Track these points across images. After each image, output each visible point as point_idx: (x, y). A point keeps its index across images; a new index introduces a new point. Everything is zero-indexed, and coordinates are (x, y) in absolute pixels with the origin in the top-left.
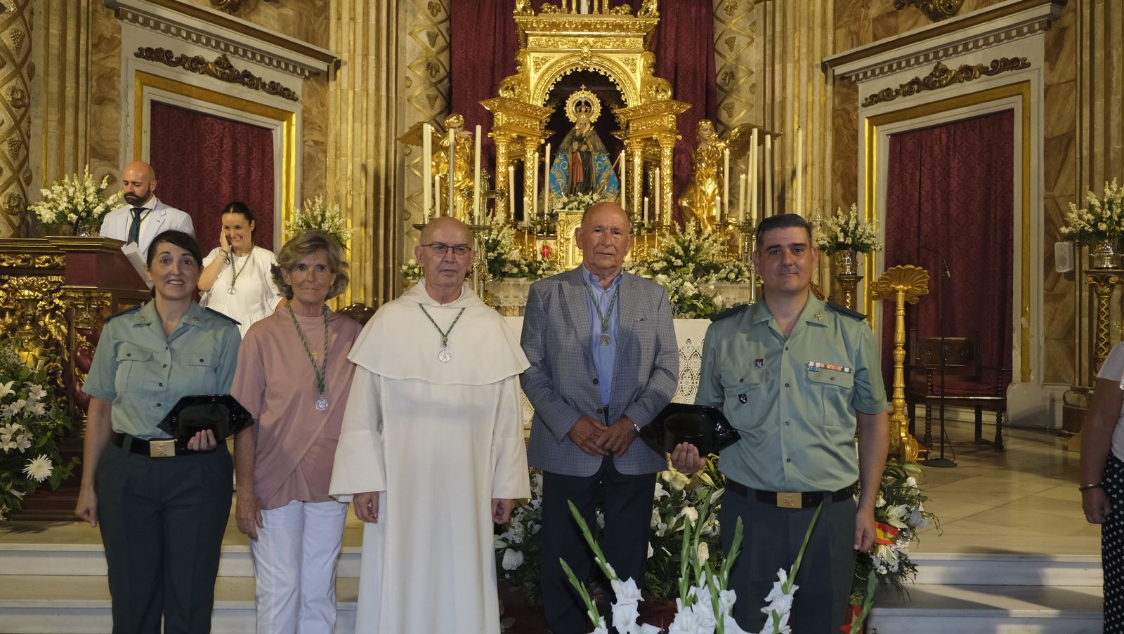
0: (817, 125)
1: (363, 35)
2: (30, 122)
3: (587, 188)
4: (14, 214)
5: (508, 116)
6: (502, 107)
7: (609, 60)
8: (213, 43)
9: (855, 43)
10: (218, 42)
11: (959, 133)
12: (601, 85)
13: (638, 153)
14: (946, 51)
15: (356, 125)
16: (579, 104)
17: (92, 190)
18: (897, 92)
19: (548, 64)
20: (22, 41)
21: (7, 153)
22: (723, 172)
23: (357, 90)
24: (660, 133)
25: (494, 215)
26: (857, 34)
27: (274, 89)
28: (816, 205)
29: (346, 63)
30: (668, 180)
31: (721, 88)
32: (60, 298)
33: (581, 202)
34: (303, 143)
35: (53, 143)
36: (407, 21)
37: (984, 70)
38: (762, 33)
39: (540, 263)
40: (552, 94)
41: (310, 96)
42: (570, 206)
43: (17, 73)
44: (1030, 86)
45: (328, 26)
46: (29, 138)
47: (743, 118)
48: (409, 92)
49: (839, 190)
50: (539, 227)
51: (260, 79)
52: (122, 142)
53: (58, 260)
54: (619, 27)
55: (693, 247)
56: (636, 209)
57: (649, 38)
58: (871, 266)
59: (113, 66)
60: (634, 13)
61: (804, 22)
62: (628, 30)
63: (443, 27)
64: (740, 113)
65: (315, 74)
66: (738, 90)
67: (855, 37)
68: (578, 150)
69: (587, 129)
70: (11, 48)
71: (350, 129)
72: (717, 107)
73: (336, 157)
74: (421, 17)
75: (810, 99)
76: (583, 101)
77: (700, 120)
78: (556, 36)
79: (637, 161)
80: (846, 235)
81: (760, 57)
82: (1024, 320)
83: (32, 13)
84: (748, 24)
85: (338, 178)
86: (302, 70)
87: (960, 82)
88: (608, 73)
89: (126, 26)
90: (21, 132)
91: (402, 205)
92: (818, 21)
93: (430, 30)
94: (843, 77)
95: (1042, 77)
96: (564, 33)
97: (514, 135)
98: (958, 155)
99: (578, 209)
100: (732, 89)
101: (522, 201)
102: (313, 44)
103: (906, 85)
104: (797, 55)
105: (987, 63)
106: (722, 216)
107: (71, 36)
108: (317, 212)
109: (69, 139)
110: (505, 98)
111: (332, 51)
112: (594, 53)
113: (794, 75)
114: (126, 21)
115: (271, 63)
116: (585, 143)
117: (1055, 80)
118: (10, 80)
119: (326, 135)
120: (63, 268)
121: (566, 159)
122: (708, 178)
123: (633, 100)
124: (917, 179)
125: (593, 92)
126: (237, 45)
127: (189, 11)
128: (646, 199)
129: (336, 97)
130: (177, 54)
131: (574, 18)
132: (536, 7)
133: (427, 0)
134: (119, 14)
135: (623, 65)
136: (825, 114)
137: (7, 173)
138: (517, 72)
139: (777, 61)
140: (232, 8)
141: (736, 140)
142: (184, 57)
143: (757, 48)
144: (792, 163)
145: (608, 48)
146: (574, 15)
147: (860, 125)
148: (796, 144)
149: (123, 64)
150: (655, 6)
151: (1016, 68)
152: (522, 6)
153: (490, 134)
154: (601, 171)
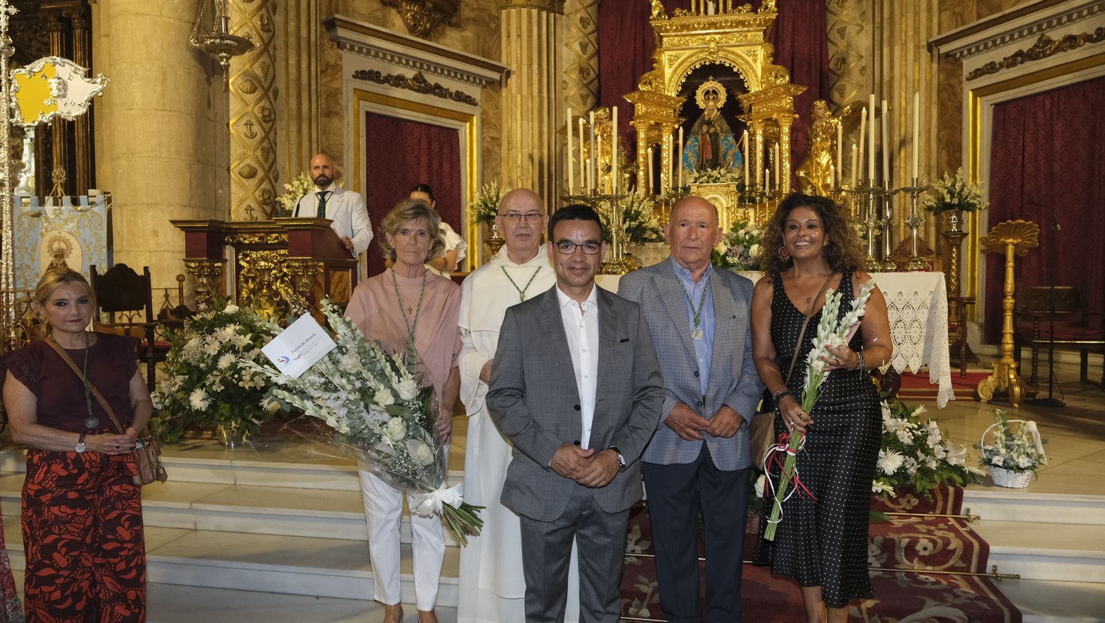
0: (923, 98)
1: (528, 48)
2: (276, 133)
3: (715, 164)
4: (267, 205)
5: (647, 106)
6: (642, 99)
7: (733, 53)
8: (411, 64)
9: (959, 22)
10: (415, 62)
11: (1062, 98)
12: (726, 75)
13: (760, 132)
14: (1050, 24)
15: (523, 122)
16: (707, 93)
18: (1001, 65)
19: (680, 60)
20: (268, 70)
21: (260, 158)
22: (837, 145)
23: (524, 93)
24: (779, 113)
25: (636, 190)
26: (961, 15)
27: (458, 97)
28: (923, 171)
29: (514, 72)
30: (786, 155)
31: (833, 72)
32: (287, 267)
33: (710, 177)
34: (482, 139)
35: (294, 149)
36: (563, 34)
37: (1088, 38)
38: (871, 19)
40: (683, 85)
41: (487, 101)
42: (701, 180)
43: (265, 95)
45: (500, 43)
46: (276, 145)
47: (854, 98)
48: (565, 93)
49: (945, 157)
51: (448, 89)
52: (345, 145)
53: (284, 237)
54: (742, 23)
56: (758, 179)
57: (768, 32)
58: (976, 224)
59: (337, 86)
60: (754, 11)
61: (911, 8)
62: (749, 25)
63: (592, 37)
64: (851, 93)
65: (491, 83)
66: (848, 72)
67: (960, 18)
68: (707, 132)
69: (715, 114)
70: (260, 77)
71: (519, 125)
72: (831, 89)
73: (509, 149)
74: (574, 30)
75: (917, 77)
76: (711, 90)
77: (816, 100)
78: (686, 35)
79: (759, 138)
80: (952, 196)
81: (869, 42)
83: (275, 49)
84: (857, 15)
85: (510, 166)
86: (480, 81)
87: (1064, 51)
88: (733, 64)
89: (346, 55)
90: (269, 141)
91: (561, 186)
92: (924, 6)
93: (581, 40)
94: (947, 55)
96: (694, 32)
97: (652, 122)
98: (1061, 119)
99: (708, 182)
100: (843, 72)
101: (659, 178)
102: (489, 58)
103: (1009, 58)
104: (904, 38)
105: (1091, 31)
106: (836, 183)
107: (304, 65)
108: (493, 194)
109: (306, 144)
110: (644, 91)
111: (503, 63)
112: (719, 49)
113: (901, 56)
114: (346, 50)
115: (456, 76)
116: (713, 126)
118: (261, 101)
119: (500, 132)
120: (287, 243)
121: (697, 141)
122: (823, 149)
123: (754, 87)
124: (1021, 143)
125: (720, 82)
126: (429, 63)
127: (392, 38)
128: (767, 170)
129: (507, 99)
130: (384, 74)
131: (702, 19)
132: (669, 12)
133: (578, 16)
134: (340, 46)
135: (746, 57)
136: (931, 90)
137: (260, 174)
138: (653, 69)
139: (885, 45)
140: (425, 34)
141: (848, 117)
142: (389, 76)
143: (867, 33)
144: (900, 134)
145: (732, 42)
146: (702, 17)
147: (964, 98)
148: (903, 118)
149: (344, 84)
150: (774, 3)
152: (657, 12)
153: (633, 123)
154: (727, 150)
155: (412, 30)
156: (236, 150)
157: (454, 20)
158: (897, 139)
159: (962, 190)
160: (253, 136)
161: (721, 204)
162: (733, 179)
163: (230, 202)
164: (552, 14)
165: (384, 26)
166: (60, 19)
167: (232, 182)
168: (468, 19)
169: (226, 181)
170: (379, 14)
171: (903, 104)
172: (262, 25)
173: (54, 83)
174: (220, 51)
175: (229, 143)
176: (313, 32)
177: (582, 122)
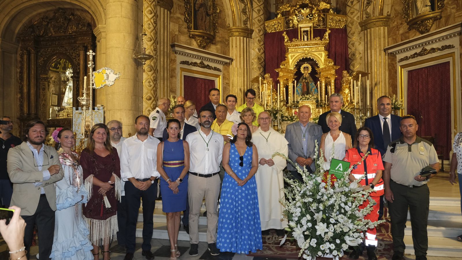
0: (383, 69)
1: (239, 51)
2: (157, 85)
3: (308, 93)
5: (283, 73)
6: (282, 71)
7: (314, 54)
8: (199, 58)
9: (395, 42)
10: (201, 58)
11: (431, 70)
12: (311, 62)
13: (323, 82)
14: (426, 44)
15: (238, 77)
16: (305, 68)
18: (410, 57)
19: (295, 57)
20: (155, 64)
23: (238, 67)
24: (330, 75)
26: (396, 39)
27: (215, 69)
29: (234, 60)
31: (350, 59)
33: (306, 98)
34: (223, 83)
35: (162, 89)
36: (252, 45)
37: (439, 49)
38: (363, 40)
39: (294, 116)
40: (296, 65)
41: (225, 70)
42: (303, 99)
43: (154, 72)
44: (455, 54)
45: (229, 49)
46: (157, 89)
47: (358, 68)
48: (253, 67)
49: (391, 89)
50: (293, 106)
51: (211, 66)
52: (177, 88)
54: (317, 44)
56: (323, 99)
57: (326, 46)
58: (402, 113)
60: (321, 39)
61: (377, 36)
62: (319, 45)
63: (262, 47)
64: (357, 67)
65: (226, 63)
66: (356, 59)
67: (395, 40)
68: (305, 82)
69: (307, 75)
70: (153, 66)
71: (236, 78)
72: (349, 65)
73: (232, 87)
74: (256, 44)
77: (344, 70)
79: (323, 84)
81: (363, 48)
82: (455, 130)
83: (157, 56)
84: (359, 38)
86: (223, 63)
87: (431, 53)
88: (314, 58)
89: (177, 56)
90: (155, 87)
92: (382, 36)
93: (258, 48)
94: (391, 53)
95: (459, 51)
96: (300, 47)
97: (285, 79)
98: (431, 77)
99: (305, 100)
100: (354, 59)
101: (288, 98)
102: (226, 55)
103: (412, 55)
104: (375, 47)
105: (440, 47)
106: (351, 100)
107: (165, 61)
109: (166, 88)
110: (282, 68)
111: (230, 57)
112: (309, 53)
113: (374, 54)
114: (178, 54)
115: (214, 62)
116: (307, 80)
119: (229, 81)
121: (301, 85)
122: (346, 88)
123: (322, 66)
124: (417, 85)
125: (309, 64)
126: (205, 58)
127: (193, 50)
128: (326, 96)
130: (190, 62)
131: (303, 43)
132: (291, 40)
133: (257, 39)
134: (176, 53)
135: (317, 55)
136: (385, 65)
137: (153, 99)
138: (285, 60)
139: (369, 49)
140: (204, 48)
141: (355, 76)
142: (192, 62)
143: (362, 45)
144: (375, 81)
145: (313, 51)
146: (303, 42)
147: (397, 68)
148: (376, 75)
149: (177, 66)
150: (328, 37)
151: (450, 48)
152: (287, 40)
153: (278, 79)
154: (312, 88)
155: (200, 46)
156: (145, 91)
157: (214, 42)
158: (374, 83)
159: (395, 102)
160: (150, 86)
162: (314, 99)
163: (143, 108)
164: (248, 39)
165: (190, 45)
166: (84, 46)
167: (144, 101)
168: (218, 41)
169: (142, 101)
170: (189, 41)
171: (376, 70)
172: (154, 49)
173: (105, 75)
174: (143, 59)
175: (143, 88)
176: (168, 49)
177: (260, 78)
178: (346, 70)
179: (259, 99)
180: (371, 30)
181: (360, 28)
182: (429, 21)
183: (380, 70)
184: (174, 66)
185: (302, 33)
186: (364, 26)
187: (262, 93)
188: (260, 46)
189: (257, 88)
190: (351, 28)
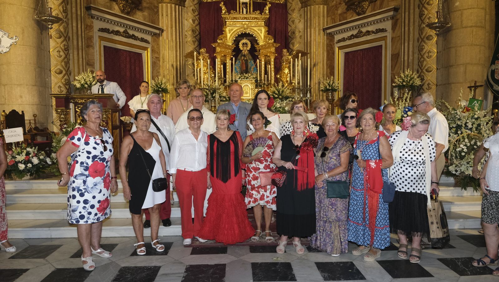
0: (321, 49)
1: (171, 21)
2: (69, 55)
3: (247, 71)
4: (67, 85)
5: (221, 49)
6: (219, 46)
7: (253, 29)
8: (122, 26)
9: (333, 22)
10: (124, 25)
11: (366, 52)
12: (250, 37)
13: (263, 60)
14: (362, 26)
15: (169, 51)
16: (243, 44)
17: (91, 77)
18: (347, 39)
19: (233, 31)
20: (66, 29)
22: (290, 66)
23: (169, 39)
24: (270, 53)
26: (334, 19)
27: (142, 40)
28: (321, 76)
29: (165, 30)
30: (273, 69)
31: (290, 37)
33: (245, 77)
34: (152, 58)
35: (76, 61)
36: (185, 15)
37: (373, 32)
38: (303, 18)
40: (235, 41)
41: (154, 42)
42: (241, 78)
43: (65, 40)
44: (387, 38)
45: (159, 18)
46: (69, 60)
47: (297, 47)
48: (186, 40)
49: (329, 71)
51: (138, 37)
52: (95, 60)
54: (256, 18)
55: (281, 91)
56: (263, 78)
57: (266, 22)
59: (92, 35)
61: (317, 15)
62: (259, 19)
63: (197, 17)
64: (297, 46)
65: (155, 34)
66: (296, 37)
67: (334, 20)
68: (244, 59)
69: (246, 52)
70: (63, 32)
71: (167, 52)
72: (289, 43)
73: (163, 62)
74: (190, 14)
76: (245, 43)
77: (284, 49)
79: (263, 63)
80: (330, 86)
81: (303, 26)
83: (68, 20)
84: (299, 15)
85: (164, 69)
86: (151, 33)
87: (366, 36)
88: (253, 34)
89: (95, 21)
90: (67, 59)
92: (322, 15)
93: (193, 18)
94: (330, 33)
95: (391, 35)
96: (238, 20)
97: (223, 55)
98: (365, 60)
99: (244, 79)
100: (294, 37)
101: (226, 76)
102: (154, 24)
103: (349, 37)
104: (315, 26)
105: (374, 30)
106: (290, 80)
107: (79, 27)
108: (160, 82)
109: (81, 60)
110: (220, 43)
111: (160, 26)
112: (248, 27)
113: (314, 33)
114: (95, 19)
115: (141, 31)
116: (246, 57)
117: (395, 36)
118: (63, 42)
119: (159, 55)
121: (240, 62)
122: (286, 67)
123: (261, 43)
124: (353, 67)
125: (248, 40)
126: (130, 26)
127: (114, 15)
128: (266, 76)
130: (111, 30)
131: (242, 16)
132: (229, 12)
133: (191, 8)
134: (93, 17)
135: (258, 31)
136: (324, 46)
137: (64, 72)
138: (223, 34)
139: (308, 28)
140: (128, 13)
141: (295, 56)
142: (113, 30)
143: (302, 23)
144: (314, 62)
145: (253, 25)
147: (335, 49)
148: (315, 56)
149: (94, 34)
150: (268, 11)
151: (383, 32)
152: (224, 12)
153: (215, 55)
154: (251, 66)
155: (122, 11)
156: (53, 62)
157: (140, 8)
158: (312, 64)
159: (333, 84)
160: (60, 56)
161: (249, 87)
162: (253, 78)
163: (51, 84)
164: (181, 7)
165: (111, 10)
167: (52, 75)
168: (145, 7)
170: (109, 4)
171: (315, 51)
172: (63, 10)
174: (49, 22)
175: (50, 59)
176: (82, 12)
177: (195, 53)
178: (286, 48)
179: (193, 77)
180: (311, 8)
181: (300, 5)
182: (365, 3)
183: (319, 50)
184: (90, 34)
185: (241, 5)
186: (305, 2)
187: (197, 70)
188: (195, 16)
189: (191, 64)
190: (291, 4)
